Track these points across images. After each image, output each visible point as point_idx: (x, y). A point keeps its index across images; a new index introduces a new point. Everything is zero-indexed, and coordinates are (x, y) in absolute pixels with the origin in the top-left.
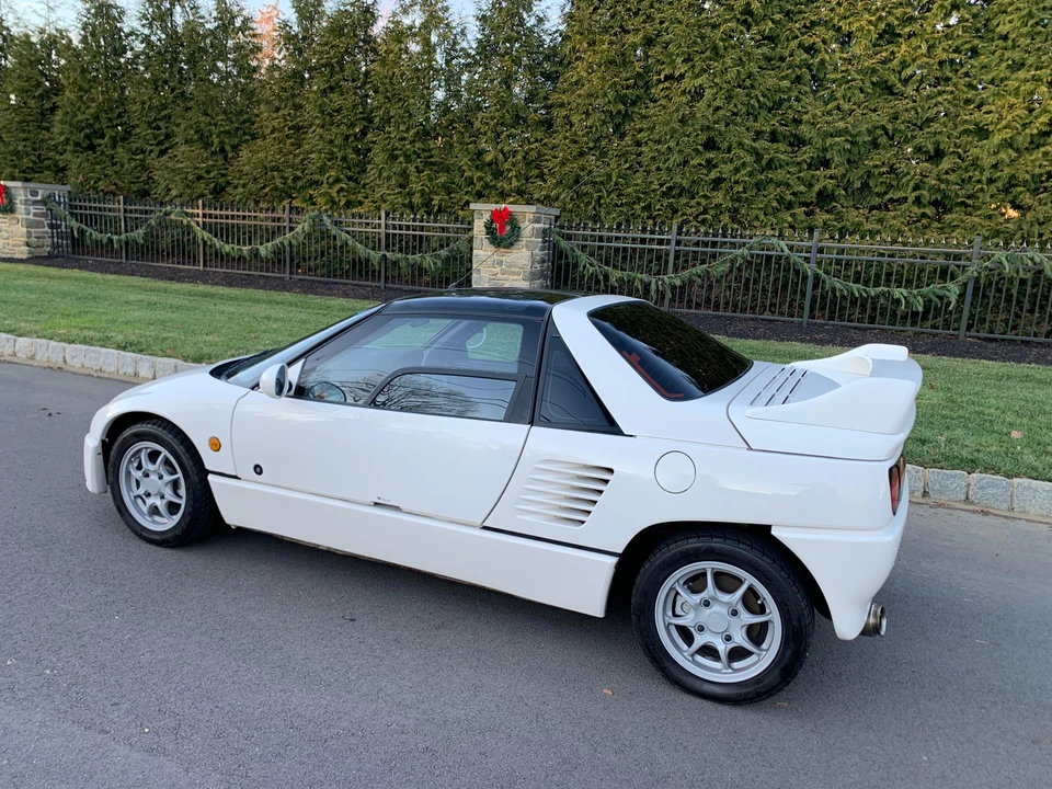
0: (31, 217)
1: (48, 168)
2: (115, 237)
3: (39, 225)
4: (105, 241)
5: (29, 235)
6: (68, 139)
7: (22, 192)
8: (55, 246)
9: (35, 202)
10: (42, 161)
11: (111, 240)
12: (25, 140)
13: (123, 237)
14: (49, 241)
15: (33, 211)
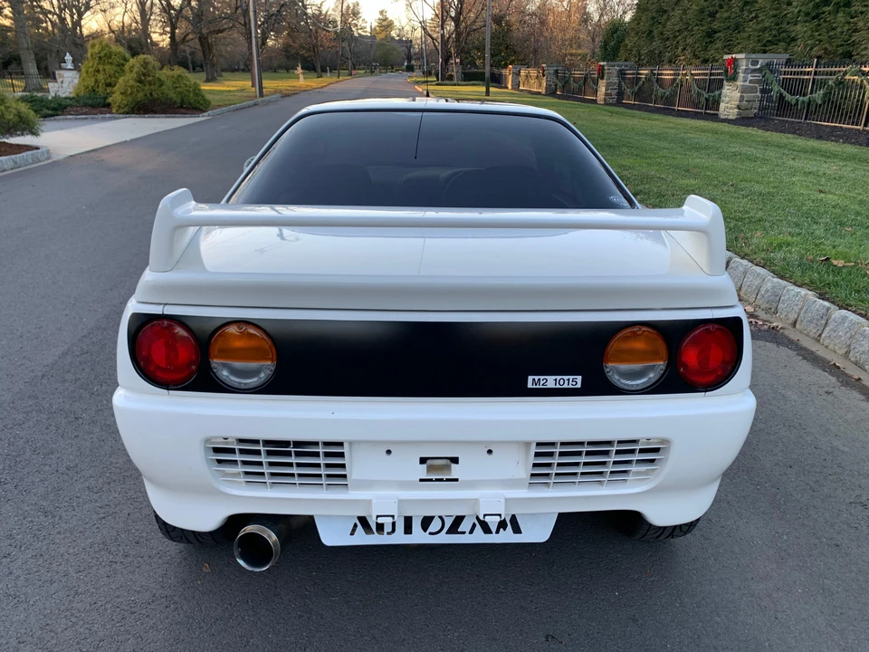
0: (747, 83)
1: (784, 40)
2: (801, 98)
3: (753, 90)
4: (794, 102)
5: (742, 98)
6: (800, 11)
7: (744, 62)
8: (761, 108)
9: (754, 71)
10: (779, 34)
11: (797, 100)
12: (774, 16)
13: (806, 99)
14: (757, 104)
15: (750, 78)
